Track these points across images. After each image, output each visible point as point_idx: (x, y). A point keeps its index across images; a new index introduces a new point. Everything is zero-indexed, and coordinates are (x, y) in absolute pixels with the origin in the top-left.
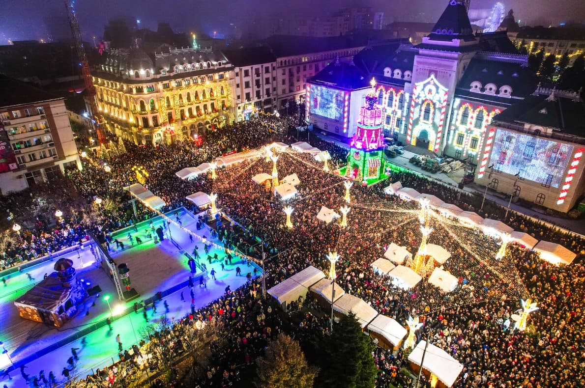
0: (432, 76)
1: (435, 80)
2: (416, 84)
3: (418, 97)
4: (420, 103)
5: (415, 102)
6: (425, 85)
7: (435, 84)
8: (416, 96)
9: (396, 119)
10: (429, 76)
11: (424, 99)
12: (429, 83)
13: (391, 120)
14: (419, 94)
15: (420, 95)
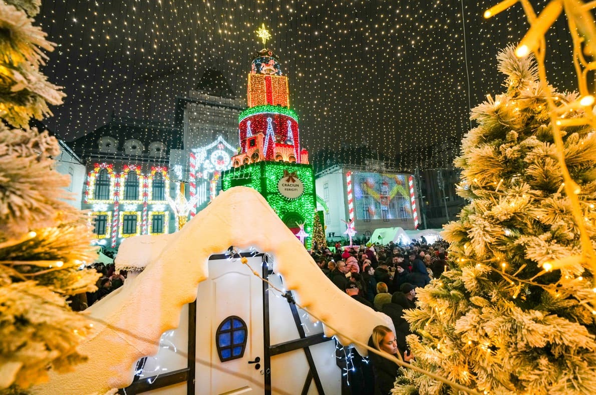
0: (220, 138)
1: (225, 143)
2: (194, 150)
3: (202, 169)
4: (206, 177)
5: (196, 178)
6: (209, 152)
7: (226, 149)
8: (197, 168)
9: (150, 218)
10: (214, 139)
11: (212, 171)
12: (216, 148)
13: (139, 223)
14: (202, 165)
15: (205, 166)
